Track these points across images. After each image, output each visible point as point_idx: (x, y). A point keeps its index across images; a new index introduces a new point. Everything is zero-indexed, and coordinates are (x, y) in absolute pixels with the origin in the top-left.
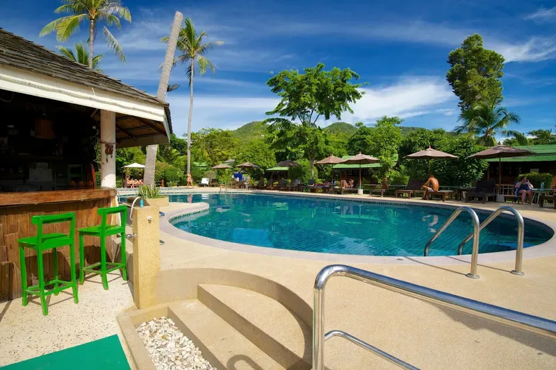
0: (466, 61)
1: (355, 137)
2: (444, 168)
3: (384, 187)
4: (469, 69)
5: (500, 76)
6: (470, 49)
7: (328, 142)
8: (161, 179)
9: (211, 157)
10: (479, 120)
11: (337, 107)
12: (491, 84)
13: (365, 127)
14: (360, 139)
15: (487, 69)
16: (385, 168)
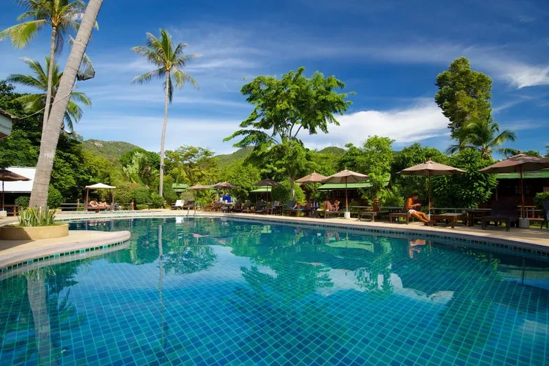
0: (454, 84)
1: (345, 158)
2: (444, 187)
3: (376, 209)
4: (458, 90)
5: (488, 98)
6: (458, 71)
7: (310, 156)
8: (131, 201)
9: (189, 177)
10: (473, 138)
11: (319, 117)
12: (480, 105)
13: (355, 148)
14: (350, 160)
15: (475, 91)
16: (376, 188)
